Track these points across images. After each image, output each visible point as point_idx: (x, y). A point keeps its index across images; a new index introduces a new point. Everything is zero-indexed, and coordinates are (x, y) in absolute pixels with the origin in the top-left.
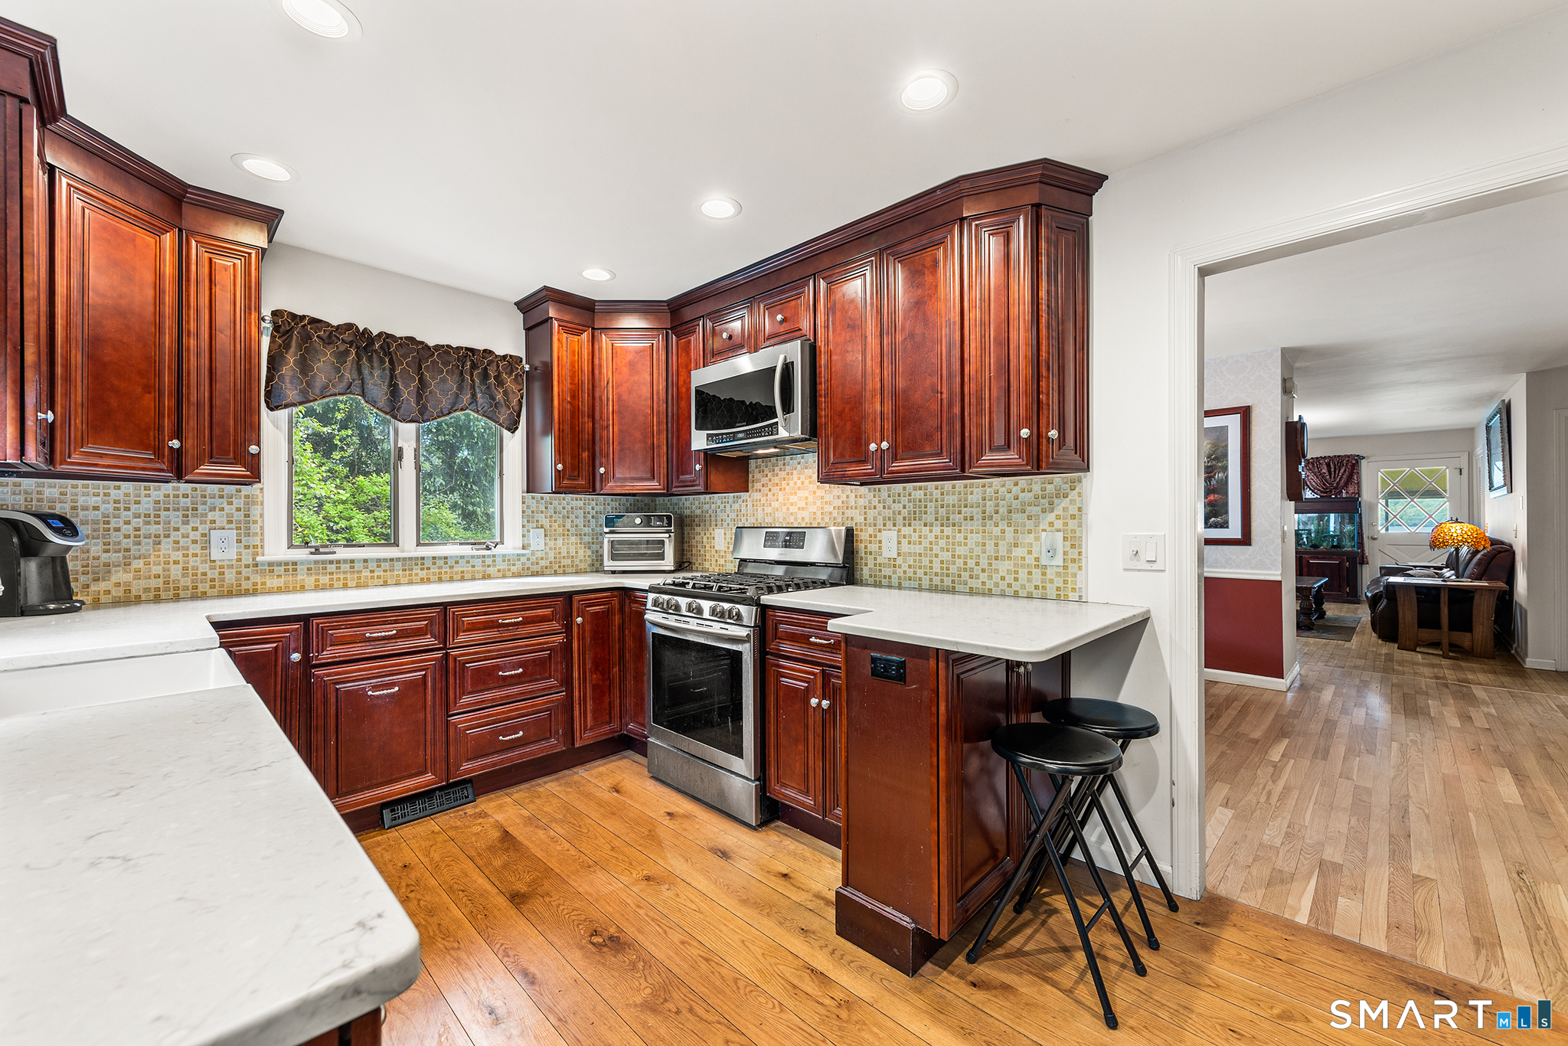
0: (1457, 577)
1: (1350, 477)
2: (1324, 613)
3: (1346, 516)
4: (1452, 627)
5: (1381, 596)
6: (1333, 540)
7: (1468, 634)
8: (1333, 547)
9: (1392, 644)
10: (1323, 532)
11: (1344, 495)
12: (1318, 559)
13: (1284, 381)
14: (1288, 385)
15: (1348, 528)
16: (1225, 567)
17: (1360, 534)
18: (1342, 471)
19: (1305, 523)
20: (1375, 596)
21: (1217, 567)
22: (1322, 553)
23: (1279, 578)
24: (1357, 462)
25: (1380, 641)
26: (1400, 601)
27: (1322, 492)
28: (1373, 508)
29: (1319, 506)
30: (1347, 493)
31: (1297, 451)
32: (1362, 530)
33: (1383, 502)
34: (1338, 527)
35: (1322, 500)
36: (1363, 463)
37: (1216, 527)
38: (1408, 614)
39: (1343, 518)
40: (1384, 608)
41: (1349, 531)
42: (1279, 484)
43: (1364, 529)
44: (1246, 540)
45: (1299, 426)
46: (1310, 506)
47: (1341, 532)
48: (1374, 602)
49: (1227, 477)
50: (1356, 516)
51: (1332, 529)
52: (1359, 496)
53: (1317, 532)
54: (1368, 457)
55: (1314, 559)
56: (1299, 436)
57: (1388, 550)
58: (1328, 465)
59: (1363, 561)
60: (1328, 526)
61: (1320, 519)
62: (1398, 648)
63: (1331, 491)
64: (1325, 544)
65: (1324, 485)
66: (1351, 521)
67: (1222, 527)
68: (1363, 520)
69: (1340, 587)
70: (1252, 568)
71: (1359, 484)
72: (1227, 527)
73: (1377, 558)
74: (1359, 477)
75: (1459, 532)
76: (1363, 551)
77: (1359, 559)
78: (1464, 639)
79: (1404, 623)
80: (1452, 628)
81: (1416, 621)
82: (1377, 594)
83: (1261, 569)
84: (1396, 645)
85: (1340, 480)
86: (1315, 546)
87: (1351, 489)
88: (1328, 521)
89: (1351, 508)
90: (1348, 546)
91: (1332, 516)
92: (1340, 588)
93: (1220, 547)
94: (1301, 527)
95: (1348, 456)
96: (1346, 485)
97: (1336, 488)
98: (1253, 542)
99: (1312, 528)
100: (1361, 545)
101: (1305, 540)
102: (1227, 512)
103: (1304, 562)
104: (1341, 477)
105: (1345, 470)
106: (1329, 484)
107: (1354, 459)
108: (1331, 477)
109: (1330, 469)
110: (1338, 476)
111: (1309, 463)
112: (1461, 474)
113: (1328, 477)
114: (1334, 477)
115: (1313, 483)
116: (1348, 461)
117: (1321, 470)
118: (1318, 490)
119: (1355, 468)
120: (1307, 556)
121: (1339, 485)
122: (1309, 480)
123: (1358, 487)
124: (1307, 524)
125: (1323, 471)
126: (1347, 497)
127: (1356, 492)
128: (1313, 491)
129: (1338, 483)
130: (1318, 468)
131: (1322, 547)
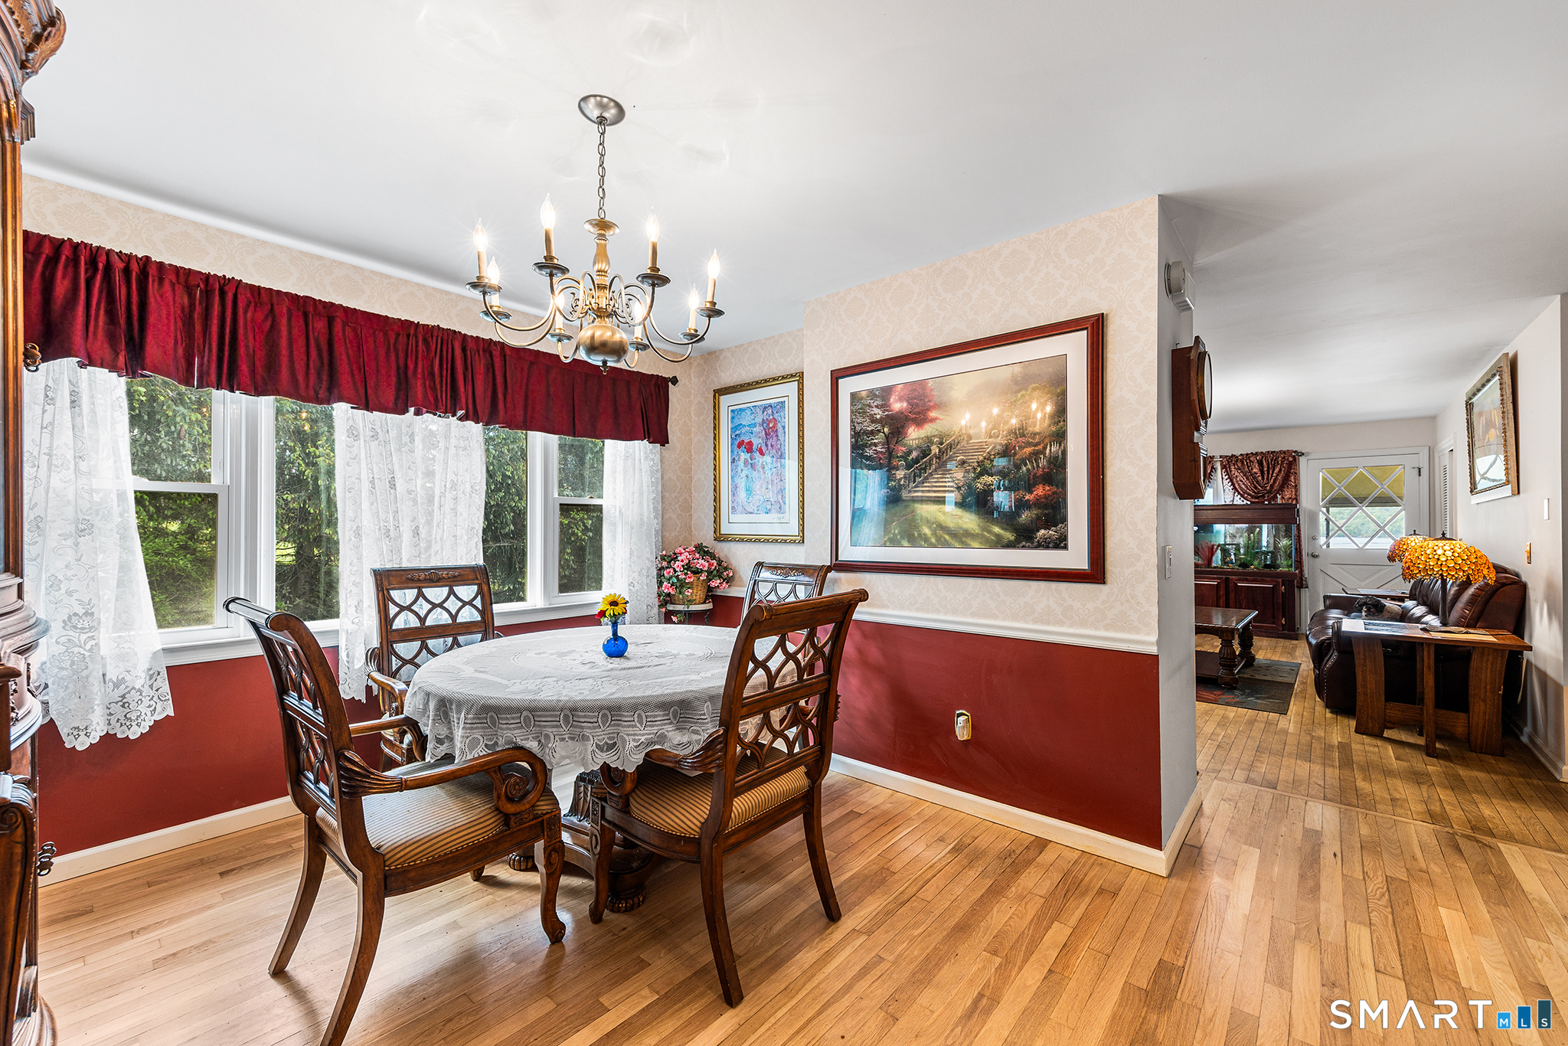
0: (1444, 624)
1: (1286, 479)
2: (1253, 658)
3: (1282, 527)
4: (1441, 703)
5: (1329, 645)
6: (1266, 558)
7: (1462, 716)
8: (1266, 566)
9: (1346, 721)
10: (1253, 547)
11: (1279, 501)
12: (1248, 581)
13: (1167, 269)
14: (1175, 274)
15: (1284, 542)
16: (1061, 623)
17: (1299, 551)
18: (1277, 470)
19: (1233, 536)
20: (1320, 645)
21: (1048, 623)
22: (1253, 574)
23: (1153, 650)
24: (1295, 459)
25: (1329, 715)
26: (1358, 661)
27: (1252, 497)
28: (1313, 518)
29: (1249, 514)
30: (1283, 498)
31: (1190, 402)
32: (1300, 545)
33: (1324, 510)
34: (1272, 541)
35: (1254, 506)
36: (1302, 460)
37: (1047, 547)
38: (1370, 679)
39: (1277, 530)
40: (1334, 664)
41: (1285, 547)
42: (1153, 463)
43: (1303, 543)
44: (1096, 573)
45: (1193, 355)
46: (1238, 514)
47: (1275, 547)
48: (1319, 653)
49: (1064, 453)
50: (1294, 527)
51: (1264, 543)
52: (1297, 502)
53: (1247, 547)
54: (1308, 454)
55: (1242, 581)
56: (1193, 374)
57: (1332, 570)
58: (1260, 463)
59: (1302, 584)
60: (1260, 540)
61: (1251, 531)
62: (1357, 731)
63: (1263, 496)
64: (1256, 563)
65: (1256, 488)
66: (1288, 535)
67: (1057, 547)
68: (1302, 532)
69: (1274, 617)
70: (1107, 628)
71: (1296, 487)
72: (1065, 547)
73: (1322, 585)
74: (1297, 479)
75: (1449, 554)
76: (1302, 571)
77: (1296, 582)
78: (1458, 723)
79: (1365, 694)
80: (1439, 704)
81: (1382, 692)
82: (1323, 642)
83: (1122, 630)
84: (1353, 723)
85: (1274, 482)
86: (1244, 565)
87: (1287, 494)
88: (1260, 533)
89: (1287, 517)
90: (1284, 566)
91: (1265, 527)
92: (1274, 619)
93: (1054, 585)
94: (1228, 541)
95: (1284, 452)
96: (1281, 489)
97: (1269, 492)
98: (1109, 576)
99: (1242, 541)
100: (1299, 564)
101: (1233, 557)
102: (1064, 520)
103: (1231, 585)
104: (1275, 479)
105: (1280, 470)
106: (1262, 487)
107: (1291, 456)
108: (1263, 479)
109: (1263, 468)
110: (1272, 477)
111: (1237, 460)
112: (1420, 475)
113: (1260, 478)
114: (1267, 479)
115: (1243, 486)
116: (1284, 458)
117: (1252, 469)
118: (1249, 494)
119: (1293, 467)
120: (1234, 577)
121: (1273, 488)
122: (1237, 482)
123: (1296, 491)
124: (1235, 537)
125: (1254, 470)
126: (1282, 504)
127: (1294, 496)
128: (1242, 496)
129: (1272, 486)
130: (1248, 467)
131: (1252, 567)
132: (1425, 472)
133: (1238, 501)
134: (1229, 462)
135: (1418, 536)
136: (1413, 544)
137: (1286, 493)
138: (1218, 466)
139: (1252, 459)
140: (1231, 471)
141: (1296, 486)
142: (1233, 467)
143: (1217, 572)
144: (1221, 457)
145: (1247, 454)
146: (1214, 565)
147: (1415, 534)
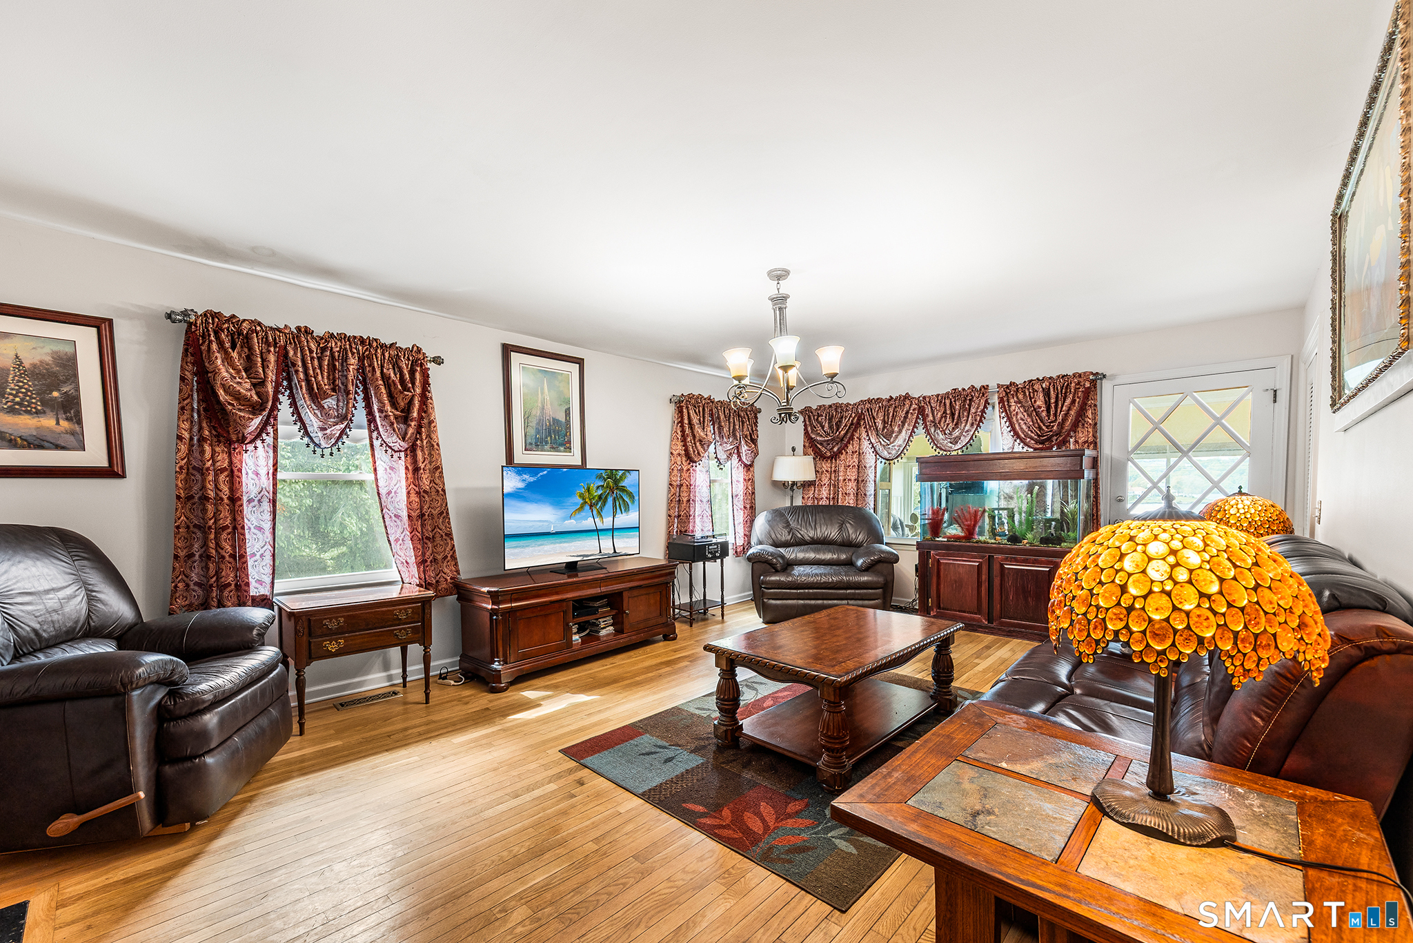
1: (1082, 414)
6: (1047, 529)
8: (1044, 540)
10: (1033, 513)
11: (1072, 447)
12: (1017, 562)
15: (1075, 506)
18: (1068, 401)
19: (1009, 498)
22: (1025, 551)
24: (1095, 386)
27: (1037, 442)
28: (1118, 471)
29: (1030, 467)
30: (1076, 442)
32: (1097, 510)
33: (1133, 459)
34: (1058, 504)
36: (1106, 386)
39: (1067, 488)
41: (1075, 512)
43: (1101, 508)
46: (1017, 466)
47: (1062, 512)
50: (1089, 483)
51: (1049, 507)
52: (1096, 447)
53: (1025, 513)
54: (1113, 377)
55: (1010, 561)
58: (1047, 393)
60: (1042, 504)
61: (1032, 490)
63: (1050, 440)
64: (1032, 535)
65: (1040, 428)
66: (1081, 494)
68: (1102, 491)
71: (1095, 426)
74: (1097, 414)
85: (1064, 420)
86: (1014, 539)
87: (1083, 435)
90: (1066, 539)
91: (1050, 484)
94: (1003, 504)
95: (1080, 376)
96: (1074, 428)
97: (1058, 434)
103: (996, 567)
104: (1066, 415)
105: (1073, 402)
106: (1047, 427)
107: (1088, 380)
108: (1048, 416)
109: (1049, 399)
110: (1061, 411)
111: (1017, 389)
112: (1275, 401)
113: (1044, 414)
114: (1055, 415)
115: (1024, 427)
116: (1079, 383)
117: (1035, 401)
118: (1032, 438)
119: (1091, 396)
120: (1000, 556)
121: (1062, 428)
122: (1017, 421)
123: (1095, 432)
124: (1011, 498)
125: (1038, 403)
126: (1076, 450)
127: (1091, 439)
128: (1022, 441)
129: (1061, 425)
130: (1031, 399)
131: (1025, 541)
132: (1283, 396)
133: (1019, 448)
134: (1007, 394)
135: (1244, 497)
136: (1233, 511)
137: (1081, 435)
138: (995, 399)
139: (1036, 387)
140: (1010, 406)
141: (1096, 424)
142: (1012, 400)
143: (983, 549)
144: (999, 386)
145: (1030, 381)
146: (977, 537)
147: (1240, 493)
